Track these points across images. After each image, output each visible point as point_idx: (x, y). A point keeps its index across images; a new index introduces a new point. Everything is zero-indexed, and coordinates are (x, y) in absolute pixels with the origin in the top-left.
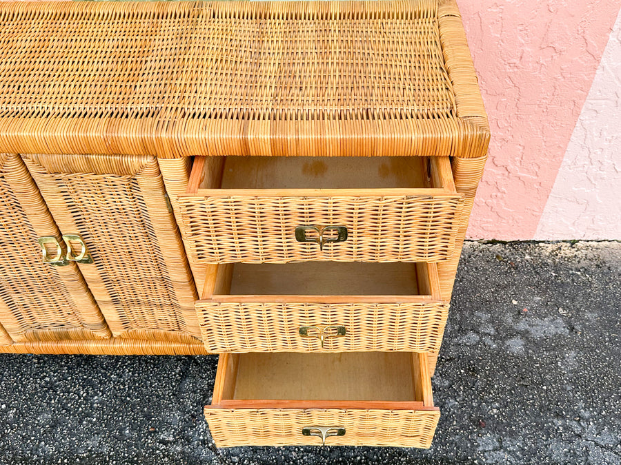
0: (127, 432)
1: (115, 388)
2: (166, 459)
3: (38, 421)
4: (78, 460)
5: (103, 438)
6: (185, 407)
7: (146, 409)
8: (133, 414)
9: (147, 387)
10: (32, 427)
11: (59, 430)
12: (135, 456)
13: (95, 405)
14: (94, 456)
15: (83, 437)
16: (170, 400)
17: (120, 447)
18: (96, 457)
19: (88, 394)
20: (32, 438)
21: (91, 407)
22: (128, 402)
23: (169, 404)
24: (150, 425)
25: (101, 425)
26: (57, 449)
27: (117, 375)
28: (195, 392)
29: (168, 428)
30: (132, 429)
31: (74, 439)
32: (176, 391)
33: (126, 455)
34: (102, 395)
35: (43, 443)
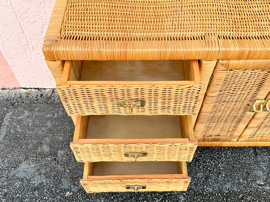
0: (241, 181)
1: (226, 160)
2: (265, 193)
3: (198, 176)
4: (225, 194)
5: (232, 184)
6: (263, 169)
7: (245, 170)
8: (240, 172)
9: (241, 160)
10: (197, 179)
11: (210, 180)
12: (250, 192)
13: (221, 168)
14: (231, 192)
15: (222, 183)
16: (254, 166)
17: (241, 188)
18: (232, 193)
19: (215, 163)
20: (199, 184)
21: (220, 170)
22: (236, 167)
23: (255, 168)
24: (250, 177)
25: (228, 178)
26: (213, 189)
27: (225, 154)
28: (264, 162)
29: (259, 178)
30: (243, 180)
31: (218, 184)
32: (255, 161)
33: (246, 191)
34: (222, 164)
35: (205, 186)
